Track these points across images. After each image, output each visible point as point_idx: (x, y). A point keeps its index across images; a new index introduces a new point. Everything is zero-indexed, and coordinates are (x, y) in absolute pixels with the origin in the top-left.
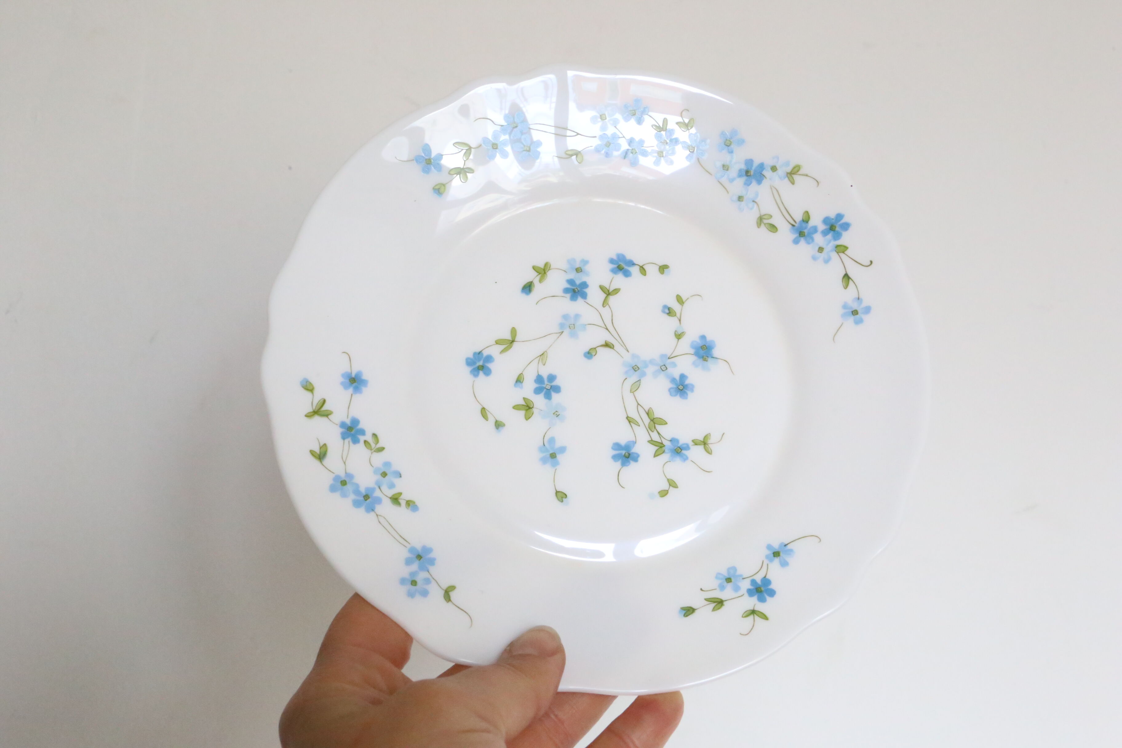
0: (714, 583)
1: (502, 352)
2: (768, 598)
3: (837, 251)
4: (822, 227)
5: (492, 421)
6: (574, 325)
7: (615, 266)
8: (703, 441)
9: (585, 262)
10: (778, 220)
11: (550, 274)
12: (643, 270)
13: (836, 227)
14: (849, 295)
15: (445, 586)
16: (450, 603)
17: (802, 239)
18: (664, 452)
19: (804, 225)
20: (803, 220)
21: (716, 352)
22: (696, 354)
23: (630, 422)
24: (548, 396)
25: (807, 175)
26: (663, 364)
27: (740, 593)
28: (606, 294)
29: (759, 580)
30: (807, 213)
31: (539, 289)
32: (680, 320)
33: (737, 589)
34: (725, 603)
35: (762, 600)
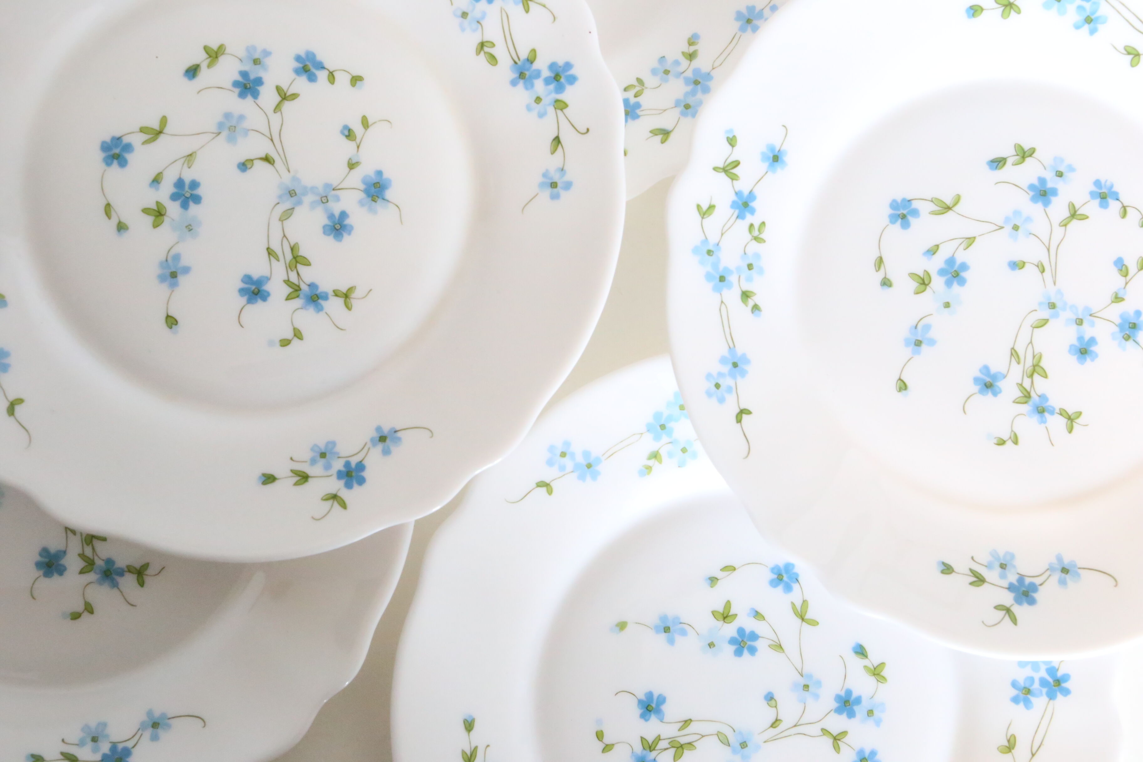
0: (306, 454)
1: (145, 142)
2: (355, 486)
3: (556, 106)
4: (546, 73)
5: (114, 221)
6: (235, 127)
7: (301, 65)
8: (345, 292)
9: (267, 53)
10: (500, 51)
11: (222, 59)
12: (332, 77)
13: (561, 77)
14: (554, 162)
15: (12, 397)
16: (12, 418)
17: (521, 82)
18: (298, 296)
19: (528, 65)
20: (528, 60)
21: (389, 194)
22: (367, 192)
23: (269, 254)
24: (185, 206)
25: (544, 6)
26: (325, 195)
27: (329, 473)
28: (282, 98)
29: (353, 465)
30: (534, 51)
31: (205, 76)
32: (358, 147)
33: (328, 467)
34: (310, 480)
35: (349, 486)
